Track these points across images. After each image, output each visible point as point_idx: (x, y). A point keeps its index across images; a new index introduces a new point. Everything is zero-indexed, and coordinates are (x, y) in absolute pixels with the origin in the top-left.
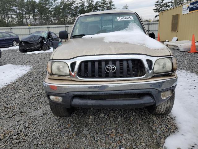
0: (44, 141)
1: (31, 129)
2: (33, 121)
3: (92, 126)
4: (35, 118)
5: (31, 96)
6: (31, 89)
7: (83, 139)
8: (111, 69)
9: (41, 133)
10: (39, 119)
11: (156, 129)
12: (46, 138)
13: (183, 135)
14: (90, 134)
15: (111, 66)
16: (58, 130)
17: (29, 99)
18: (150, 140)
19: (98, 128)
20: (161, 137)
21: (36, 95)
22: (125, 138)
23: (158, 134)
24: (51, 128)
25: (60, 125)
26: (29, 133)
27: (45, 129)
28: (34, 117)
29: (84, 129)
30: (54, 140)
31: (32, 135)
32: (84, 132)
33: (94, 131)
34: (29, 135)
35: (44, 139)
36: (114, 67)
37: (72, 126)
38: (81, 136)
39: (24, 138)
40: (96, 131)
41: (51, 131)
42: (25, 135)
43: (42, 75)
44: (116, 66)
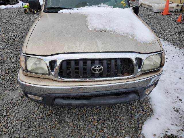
0: (26, 133)
1: (10, 118)
2: (11, 107)
3: (74, 112)
4: (13, 103)
5: (4, 73)
6: (3, 62)
7: (66, 128)
8: (97, 70)
9: (22, 123)
10: (17, 104)
11: (134, 113)
12: (28, 129)
13: (158, 119)
14: (72, 121)
15: (97, 67)
16: (40, 118)
17: (3, 76)
18: (129, 125)
19: (80, 114)
20: (139, 122)
21: (10, 71)
22: (106, 125)
23: (136, 118)
24: (32, 115)
25: (41, 110)
26: (9, 124)
27: (26, 117)
28: (12, 101)
29: (67, 116)
30: (36, 131)
31: (12, 126)
32: (67, 119)
33: (76, 118)
34: (8, 126)
35: (26, 130)
36: (101, 67)
37: (53, 113)
38: (64, 124)
39: (3, 129)
40: (78, 118)
41: (33, 119)
42: (4, 126)
43: (14, 42)
44: (103, 66)
